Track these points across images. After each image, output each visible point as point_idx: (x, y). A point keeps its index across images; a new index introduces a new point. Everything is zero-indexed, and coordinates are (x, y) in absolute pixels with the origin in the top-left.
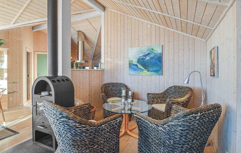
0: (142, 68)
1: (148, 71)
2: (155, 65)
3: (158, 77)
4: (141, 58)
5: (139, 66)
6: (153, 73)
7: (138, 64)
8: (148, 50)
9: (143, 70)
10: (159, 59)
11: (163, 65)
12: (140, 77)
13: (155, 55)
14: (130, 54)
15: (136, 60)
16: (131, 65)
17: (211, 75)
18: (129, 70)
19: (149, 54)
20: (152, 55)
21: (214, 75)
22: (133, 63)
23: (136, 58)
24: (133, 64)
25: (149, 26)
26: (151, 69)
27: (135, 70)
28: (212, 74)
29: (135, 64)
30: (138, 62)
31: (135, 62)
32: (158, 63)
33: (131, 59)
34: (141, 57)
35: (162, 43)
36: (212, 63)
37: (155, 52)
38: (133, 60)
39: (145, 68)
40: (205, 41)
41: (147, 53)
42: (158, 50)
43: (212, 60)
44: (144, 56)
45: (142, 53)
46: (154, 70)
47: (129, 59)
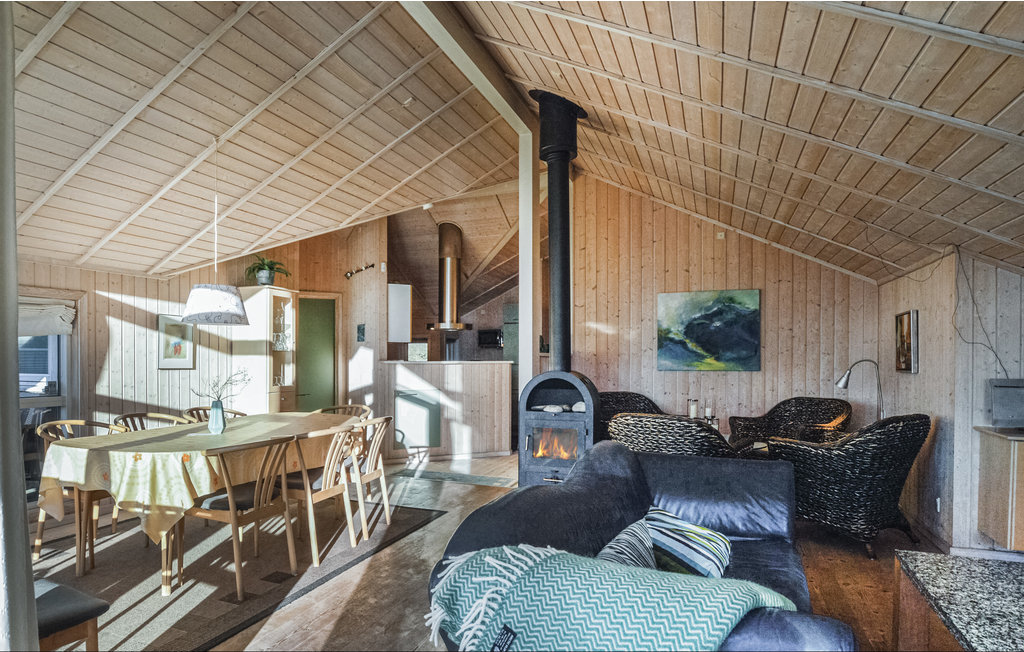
0: (700, 351)
1: (717, 359)
2: (740, 343)
3: (745, 375)
4: (695, 322)
5: (691, 345)
6: (731, 365)
7: (687, 341)
8: (717, 301)
9: (704, 357)
10: (751, 325)
11: (762, 345)
12: (692, 376)
13: (739, 315)
14: (661, 311)
15: (681, 328)
16: (664, 340)
17: (899, 369)
18: (658, 355)
19: (719, 313)
20: (730, 316)
21: (908, 368)
22: (671, 336)
23: (682, 323)
24: (672, 340)
25: (721, 236)
26: (729, 354)
27: (676, 357)
28: (903, 366)
29: (677, 338)
30: (686, 333)
31: (677, 332)
32: (746, 336)
33: (665, 326)
34: (695, 319)
35: (758, 285)
36: (903, 343)
37: (738, 306)
38: (672, 329)
39: (707, 351)
40: (875, 283)
41: (715, 309)
42: (751, 304)
43: (902, 336)
44: (705, 317)
45: (701, 310)
46: (734, 355)
47: (659, 326)
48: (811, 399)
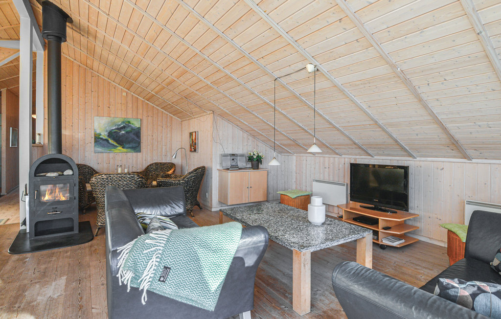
0: (115, 144)
1: (123, 148)
2: (132, 141)
3: (135, 154)
4: (113, 131)
5: (111, 141)
6: (129, 150)
7: (109, 139)
8: (123, 122)
9: (117, 147)
10: (137, 133)
11: (142, 142)
12: (111, 155)
13: (133, 129)
14: (96, 125)
15: (106, 133)
16: (98, 139)
17: (191, 151)
18: (95, 146)
19: (124, 127)
20: (128, 129)
21: (195, 151)
22: (101, 137)
23: (107, 131)
24: (101, 139)
25: (124, 94)
26: (127, 146)
27: (103, 146)
28: (193, 150)
29: (104, 138)
30: (108, 136)
31: (104, 135)
32: (136, 138)
33: (98, 132)
34: (113, 130)
35: (140, 117)
36: (193, 142)
37: (132, 125)
38: (102, 134)
39: (119, 144)
41: (122, 126)
42: (136, 124)
43: (192, 140)
44: (118, 129)
45: (115, 126)
46: (131, 146)
47: (95, 132)
48: (161, 163)
